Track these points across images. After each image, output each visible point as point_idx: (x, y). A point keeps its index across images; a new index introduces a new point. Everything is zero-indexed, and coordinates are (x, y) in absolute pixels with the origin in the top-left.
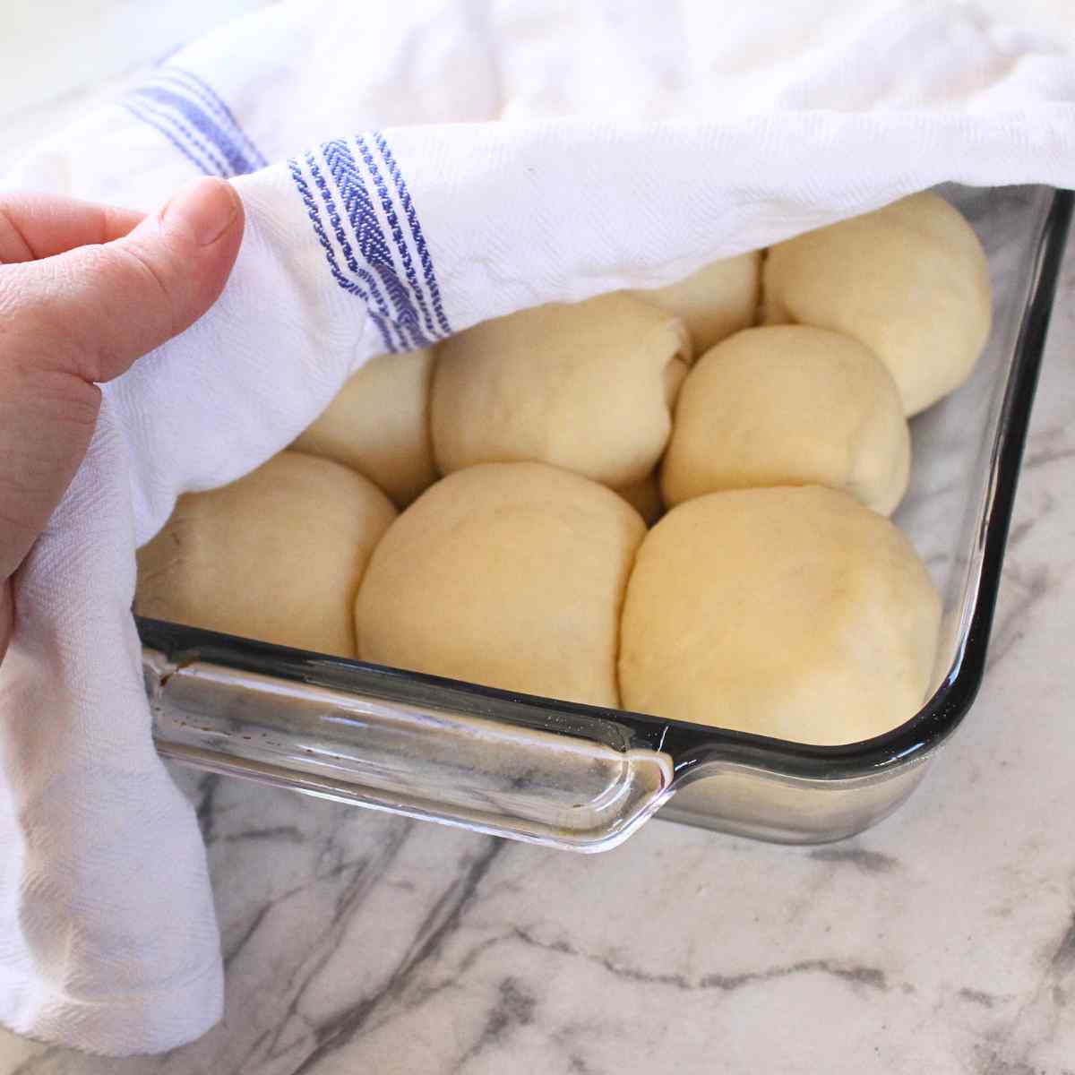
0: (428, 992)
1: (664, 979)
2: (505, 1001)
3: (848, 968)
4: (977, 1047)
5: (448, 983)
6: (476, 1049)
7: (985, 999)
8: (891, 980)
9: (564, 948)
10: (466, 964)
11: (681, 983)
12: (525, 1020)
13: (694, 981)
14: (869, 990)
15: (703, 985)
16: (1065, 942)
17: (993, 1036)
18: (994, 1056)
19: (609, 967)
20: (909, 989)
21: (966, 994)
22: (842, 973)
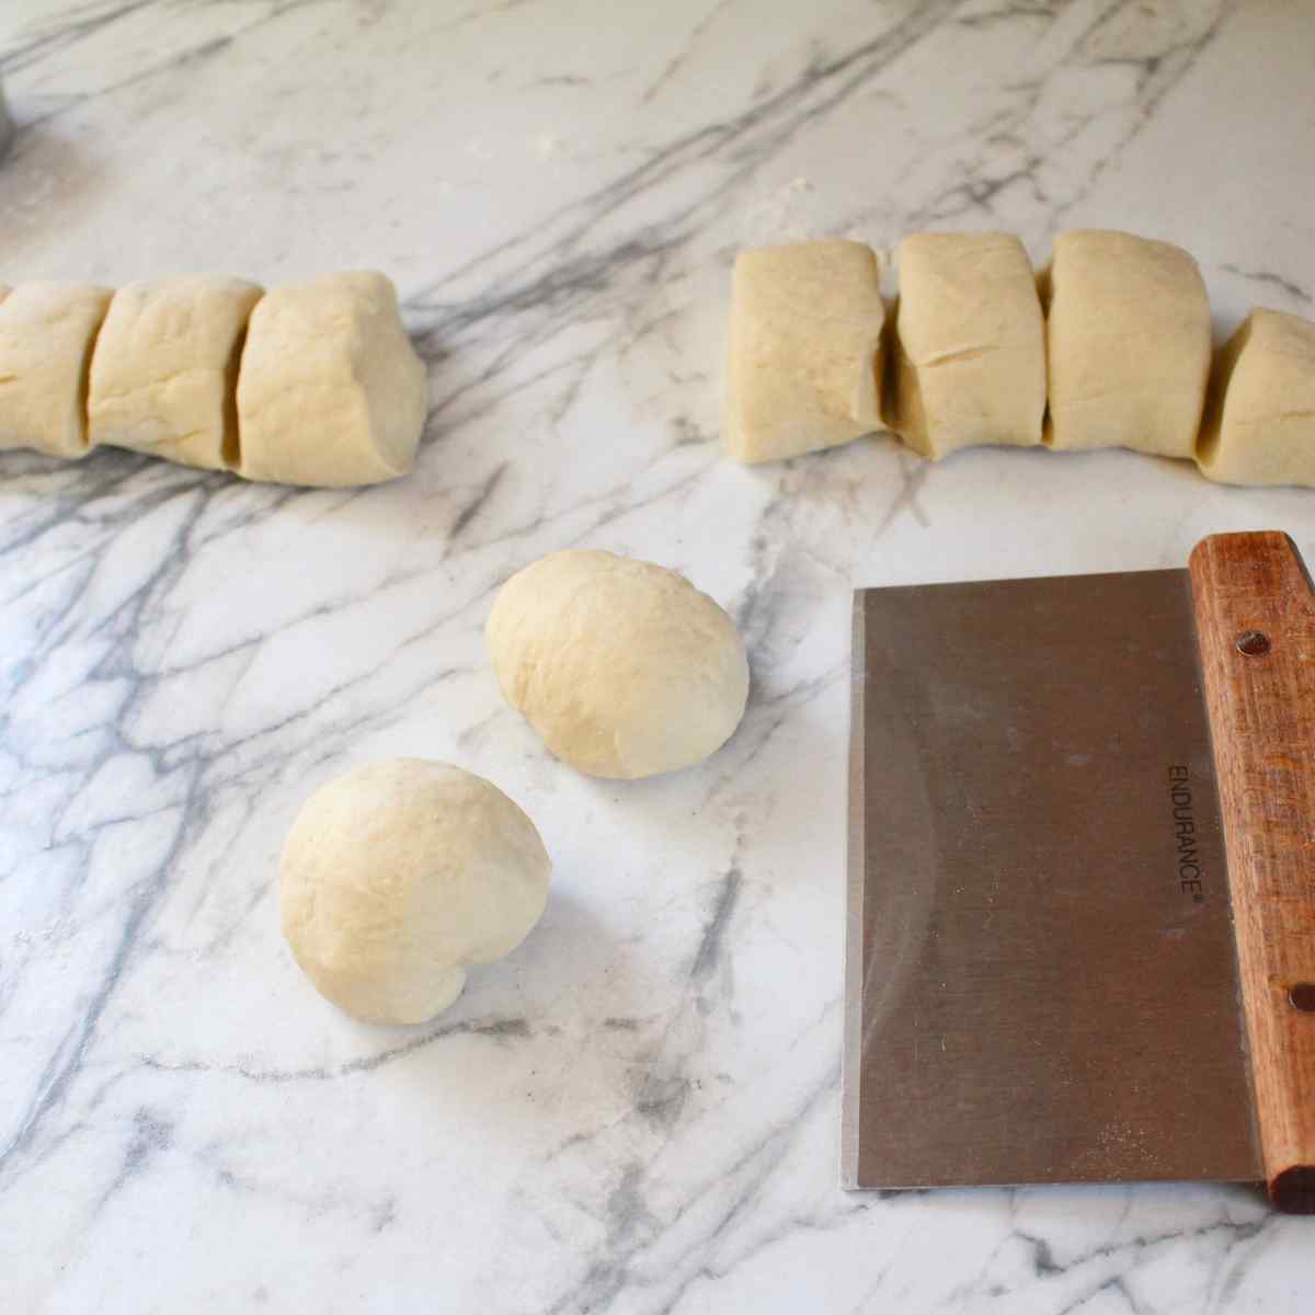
0: (59, 1140)
1: (303, 1074)
2: (141, 1131)
3: (489, 1024)
4: (628, 1071)
5: (78, 1126)
6: (118, 1184)
7: (629, 1025)
8: (534, 1026)
9: (197, 1066)
10: (95, 1103)
11: (321, 1074)
12: (164, 1145)
13: (335, 1070)
14: (513, 1040)
15: (345, 1070)
16: (700, 954)
17: (643, 1057)
18: (647, 1077)
19: (247, 1075)
20: (554, 1031)
21: (611, 1023)
22: (483, 1030)
